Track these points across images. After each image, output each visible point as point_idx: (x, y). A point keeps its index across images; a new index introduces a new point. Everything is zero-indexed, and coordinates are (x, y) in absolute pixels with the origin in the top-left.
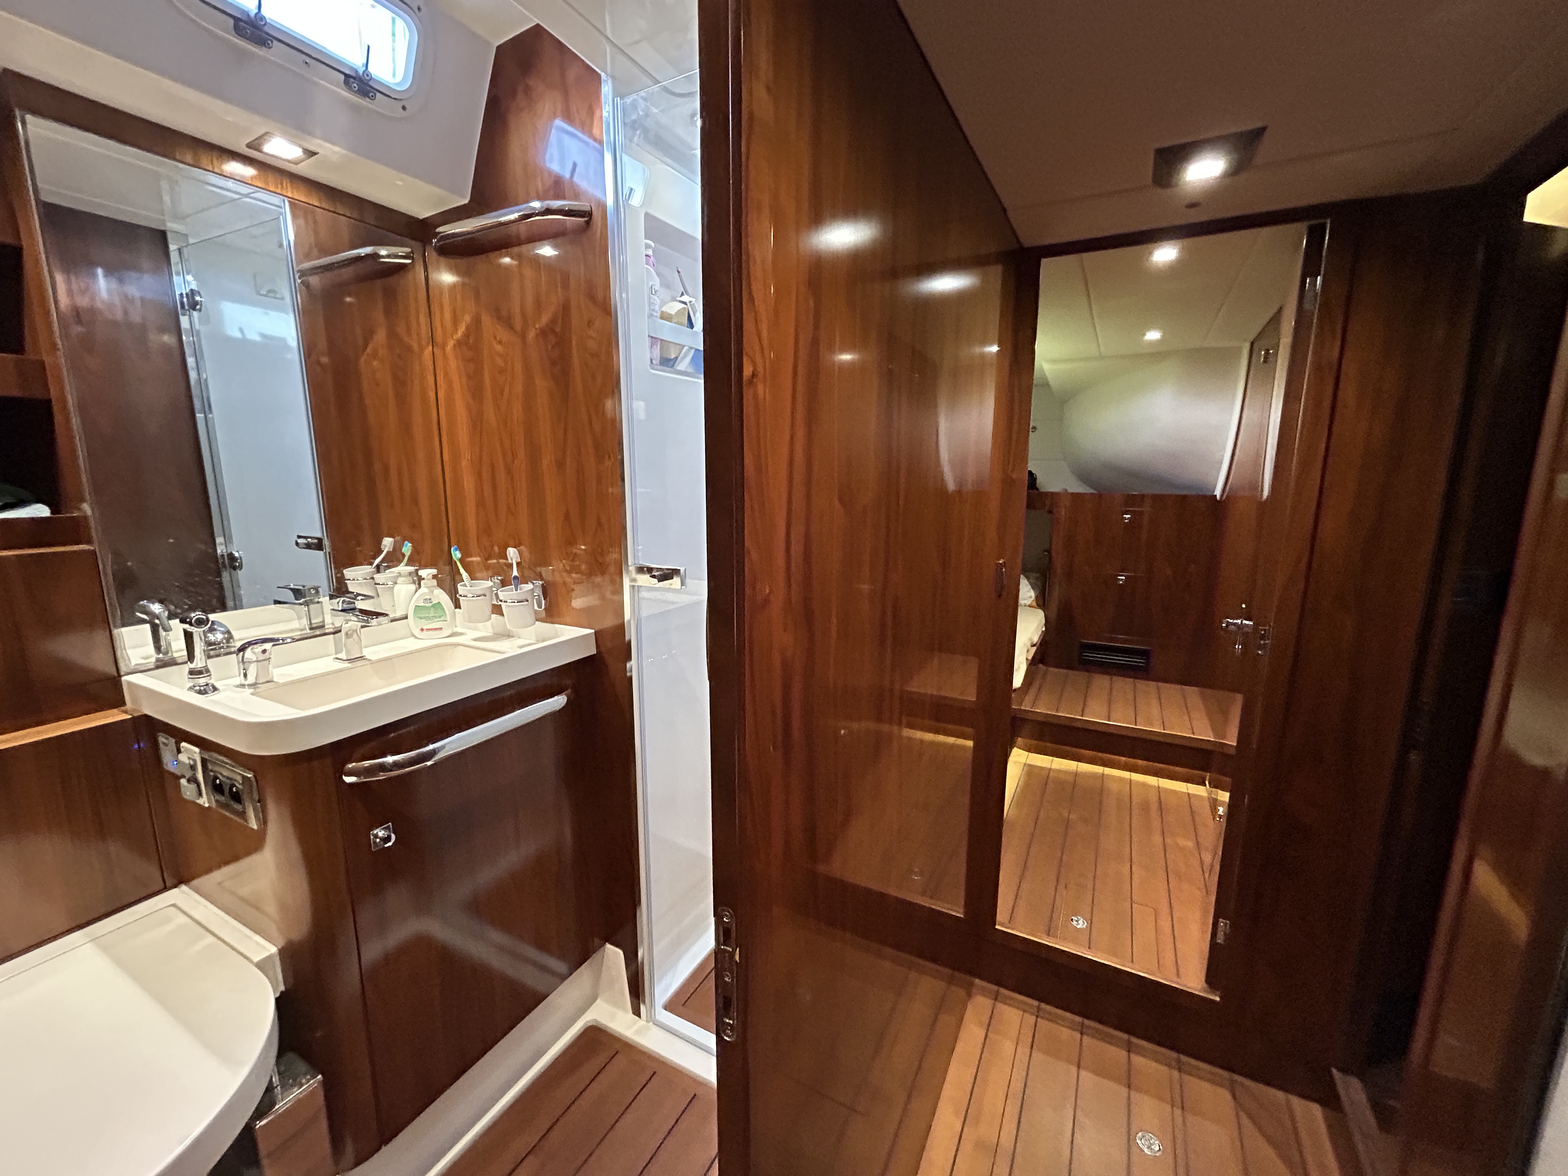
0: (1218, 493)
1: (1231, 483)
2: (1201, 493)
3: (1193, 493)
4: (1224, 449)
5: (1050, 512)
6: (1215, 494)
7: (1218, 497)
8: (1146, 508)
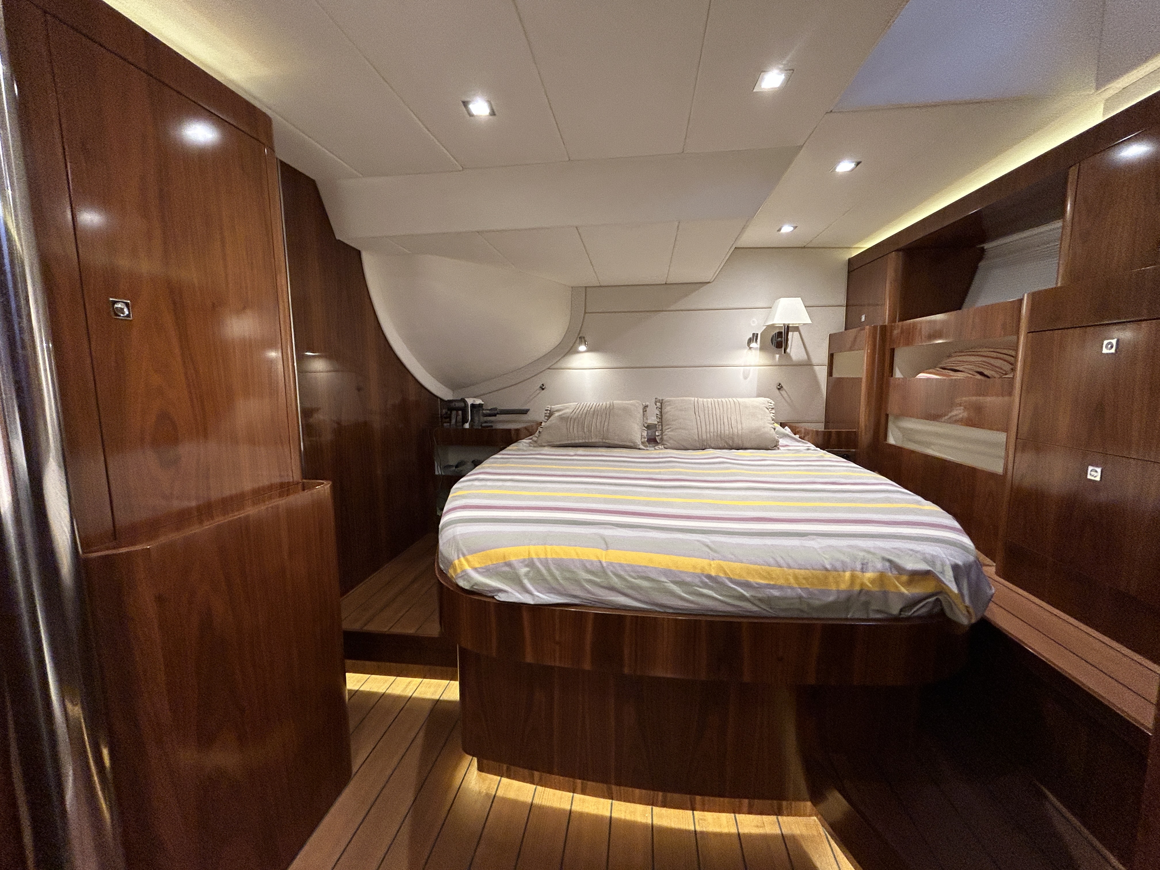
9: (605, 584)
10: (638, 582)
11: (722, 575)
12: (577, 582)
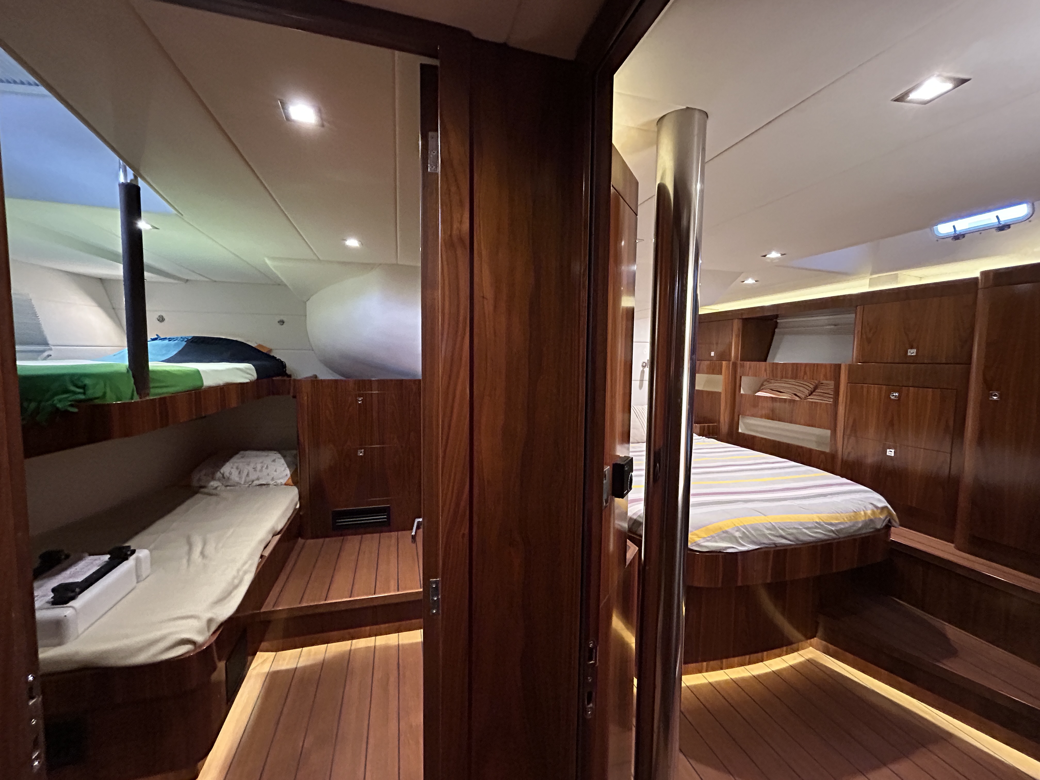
2: (413, 378)
5: (295, 397)
8: (374, 391)
9: (777, 534)
10: (791, 531)
11: (821, 521)
12: (764, 535)
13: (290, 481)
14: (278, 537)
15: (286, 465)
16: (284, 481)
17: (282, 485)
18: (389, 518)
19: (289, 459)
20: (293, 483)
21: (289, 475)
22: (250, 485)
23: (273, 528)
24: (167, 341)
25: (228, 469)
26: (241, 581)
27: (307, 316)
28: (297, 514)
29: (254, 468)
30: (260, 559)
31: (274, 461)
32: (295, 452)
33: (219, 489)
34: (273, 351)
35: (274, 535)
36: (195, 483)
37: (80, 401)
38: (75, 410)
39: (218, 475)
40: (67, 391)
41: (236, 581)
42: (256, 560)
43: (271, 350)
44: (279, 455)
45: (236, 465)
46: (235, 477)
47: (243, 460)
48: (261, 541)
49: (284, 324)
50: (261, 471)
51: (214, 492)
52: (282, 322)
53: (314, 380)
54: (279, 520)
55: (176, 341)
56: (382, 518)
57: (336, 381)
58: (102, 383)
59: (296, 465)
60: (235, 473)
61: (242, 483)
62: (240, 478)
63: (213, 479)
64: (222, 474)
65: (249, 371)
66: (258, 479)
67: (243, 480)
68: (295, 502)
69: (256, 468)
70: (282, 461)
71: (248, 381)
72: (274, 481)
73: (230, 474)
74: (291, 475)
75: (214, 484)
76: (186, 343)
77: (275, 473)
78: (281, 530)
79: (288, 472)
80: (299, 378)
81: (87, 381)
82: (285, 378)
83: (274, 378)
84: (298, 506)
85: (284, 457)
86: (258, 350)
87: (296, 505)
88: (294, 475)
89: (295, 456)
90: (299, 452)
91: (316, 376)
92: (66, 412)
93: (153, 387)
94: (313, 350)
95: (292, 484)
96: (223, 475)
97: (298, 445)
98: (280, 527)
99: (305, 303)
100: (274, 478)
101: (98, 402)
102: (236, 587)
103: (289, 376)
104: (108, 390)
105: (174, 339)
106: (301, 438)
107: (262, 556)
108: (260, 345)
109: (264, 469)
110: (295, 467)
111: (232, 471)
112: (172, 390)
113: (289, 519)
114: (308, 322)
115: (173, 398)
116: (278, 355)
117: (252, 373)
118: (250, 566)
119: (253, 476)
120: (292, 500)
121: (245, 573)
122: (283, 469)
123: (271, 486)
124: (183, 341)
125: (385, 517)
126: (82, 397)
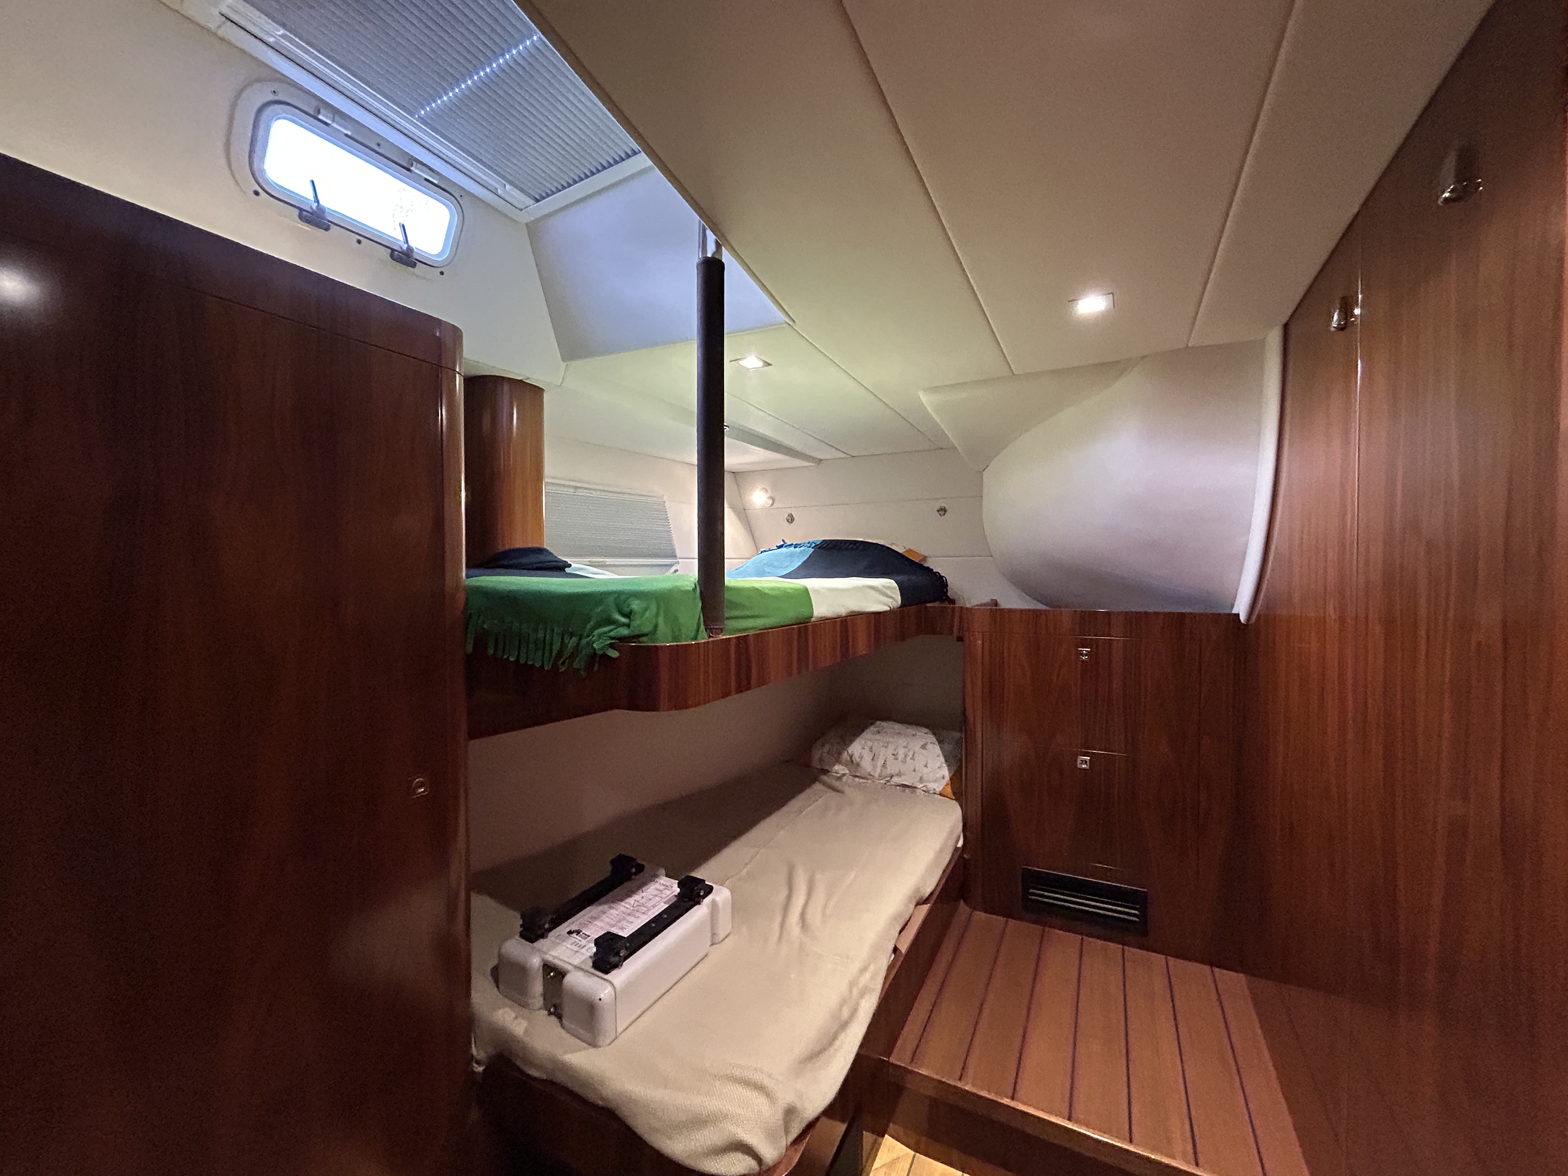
0: (1241, 608)
1: (1267, 589)
2: (1210, 611)
3: (1197, 609)
4: (1247, 529)
5: (960, 639)
6: (1235, 611)
7: (1243, 618)
8: (1117, 638)
13: (949, 790)
14: (925, 908)
15: (942, 759)
16: (938, 787)
17: (935, 793)
18: (1143, 916)
19: (948, 747)
20: (954, 794)
21: (947, 778)
22: (888, 781)
23: (917, 890)
24: (792, 548)
25: (857, 748)
26: (854, 1011)
27: (984, 497)
28: (961, 857)
29: (893, 755)
30: (893, 956)
31: (924, 747)
32: (957, 735)
33: (844, 779)
34: (929, 559)
35: (918, 904)
36: (815, 763)
37: (621, 639)
38: (614, 654)
39: (845, 756)
40: (610, 621)
41: (846, 1013)
42: (884, 960)
43: (925, 558)
44: (931, 738)
45: (869, 744)
46: (866, 765)
47: (878, 737)
48: (895, 918)
49: (947, 513)
50: (904, 761)
51: (837, 784)
52: (943, 511)
53: (994, 611)
54: (929, 871)
55: (802, 548)
56: (1131, 913)
57: (1036, 613)
58: (653, 608)
59: (961, 760)
60: (867, 757)
61: (876, 775)
62: (874, 767)
63: (838, 761)
64: (849, 755)
65: (889, 592)
66: (899, 774)
67: (878, 770)
68: (955, 836)
69: (897, 754)
70: (937, 749)
71: (887, 608)
72: (922, 783)
73: (861, 757)
74: (951, 779)
75: (839, 769)
76: (813, 550)
77: (925, 770)
78: (932, 894)
79: (945, 772)
80: (968, 606)
81: (635, 605)
82: (946, 604)
83: (929, 605)
84: (960, 844)
85: (940, 742)
86: (907, 559)
87: (957, 841)
88: (956, 779)
89: (958, 743)
90: (966, 735)
91: (996, 604)
92: (605, 656)
93: (728, 618)
94: (991, 556)
95: (951, 795)
96: (851, 757)
97: (962, 723)
98: (929, 887)
99: (981, 473)
100: (924, 777)
101: (646, 642)
102: (844, 1025)
103: (952, 601)
104: (661, 620)
105: (800, 544)
106: (969, 711)
107: (895, 950)
108: (910, 551)
109: (908, 759)
110: (959, 764)
111: (863, 754)
112: (760, 623)
113: (944, 871)
114: (985, 504)
115: (761, 636)
116: (936, 565)
117: (893, 596)
118: (873, 978)
119: (892, 768)
120: (951, 832)
121: (863, 993)
122: (938, 765)
123: (918, 791)
124: (810, 547)
125: (1136, 912)
126: (624, 632)
